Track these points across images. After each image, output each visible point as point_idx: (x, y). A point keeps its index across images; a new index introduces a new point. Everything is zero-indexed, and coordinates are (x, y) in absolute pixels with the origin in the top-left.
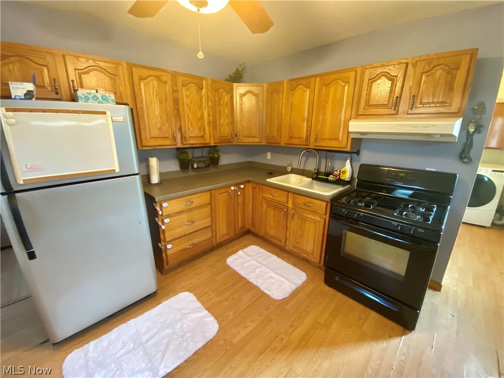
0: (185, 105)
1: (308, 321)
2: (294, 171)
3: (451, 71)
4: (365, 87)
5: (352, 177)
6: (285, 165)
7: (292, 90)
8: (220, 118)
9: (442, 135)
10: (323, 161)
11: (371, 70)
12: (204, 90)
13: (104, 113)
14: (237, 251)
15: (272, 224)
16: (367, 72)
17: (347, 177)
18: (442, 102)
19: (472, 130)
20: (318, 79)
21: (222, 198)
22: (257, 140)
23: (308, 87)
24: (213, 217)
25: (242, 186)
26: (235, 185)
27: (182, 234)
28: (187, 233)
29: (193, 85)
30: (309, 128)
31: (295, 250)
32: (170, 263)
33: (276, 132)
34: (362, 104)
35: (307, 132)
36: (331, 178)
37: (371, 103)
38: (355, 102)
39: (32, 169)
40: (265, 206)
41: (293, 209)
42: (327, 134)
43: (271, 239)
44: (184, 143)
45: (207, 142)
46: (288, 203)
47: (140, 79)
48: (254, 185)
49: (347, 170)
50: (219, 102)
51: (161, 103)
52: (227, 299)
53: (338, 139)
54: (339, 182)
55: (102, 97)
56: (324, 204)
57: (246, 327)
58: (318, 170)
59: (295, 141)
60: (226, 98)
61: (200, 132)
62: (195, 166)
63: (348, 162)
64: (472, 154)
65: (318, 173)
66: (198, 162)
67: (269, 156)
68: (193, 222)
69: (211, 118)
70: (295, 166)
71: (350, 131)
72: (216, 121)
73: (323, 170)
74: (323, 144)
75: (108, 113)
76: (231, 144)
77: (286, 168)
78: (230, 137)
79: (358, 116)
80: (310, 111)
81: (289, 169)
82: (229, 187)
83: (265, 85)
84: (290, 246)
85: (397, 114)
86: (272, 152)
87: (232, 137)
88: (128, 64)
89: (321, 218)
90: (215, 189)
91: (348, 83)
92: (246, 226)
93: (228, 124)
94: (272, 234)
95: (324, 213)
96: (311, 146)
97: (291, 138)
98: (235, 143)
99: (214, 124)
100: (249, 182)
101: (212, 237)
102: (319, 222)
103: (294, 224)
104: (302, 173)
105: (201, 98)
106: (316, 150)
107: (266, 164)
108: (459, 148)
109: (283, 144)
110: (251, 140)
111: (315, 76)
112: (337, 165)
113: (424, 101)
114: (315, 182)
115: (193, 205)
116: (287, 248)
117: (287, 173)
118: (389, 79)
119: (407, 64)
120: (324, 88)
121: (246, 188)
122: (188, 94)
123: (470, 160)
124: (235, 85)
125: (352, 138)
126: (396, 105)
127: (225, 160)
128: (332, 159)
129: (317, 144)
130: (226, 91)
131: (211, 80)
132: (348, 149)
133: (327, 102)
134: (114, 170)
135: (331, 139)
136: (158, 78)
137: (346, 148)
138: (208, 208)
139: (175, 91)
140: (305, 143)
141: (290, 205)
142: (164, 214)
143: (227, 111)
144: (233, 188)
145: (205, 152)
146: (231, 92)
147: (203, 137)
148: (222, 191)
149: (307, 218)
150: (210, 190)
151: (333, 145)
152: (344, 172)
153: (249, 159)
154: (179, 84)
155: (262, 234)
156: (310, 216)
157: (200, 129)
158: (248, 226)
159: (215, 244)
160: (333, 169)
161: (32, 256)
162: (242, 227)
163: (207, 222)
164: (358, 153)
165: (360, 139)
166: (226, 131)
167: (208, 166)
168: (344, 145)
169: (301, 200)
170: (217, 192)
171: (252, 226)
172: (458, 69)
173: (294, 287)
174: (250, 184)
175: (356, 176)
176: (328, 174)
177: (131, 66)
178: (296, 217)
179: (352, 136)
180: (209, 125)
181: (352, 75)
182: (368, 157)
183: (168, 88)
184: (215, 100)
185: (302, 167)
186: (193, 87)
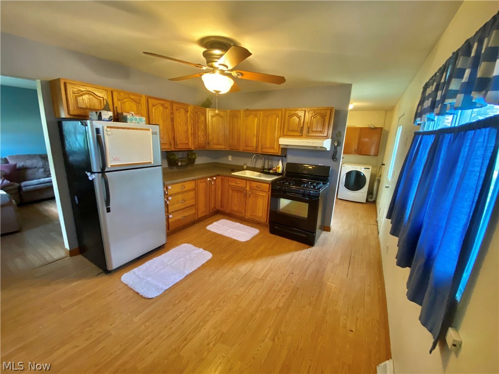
0: (177, 123)
1: (262, 248)
2: (249, 169)
3: (323, 117)
4: (287, 121)
5: (283, 171)
6: (242, 164)
7: (246, 117)
8: (198, 131)
9: (321, 147)
10: (266, 162)
11: (290, 112)
12: (189, 113)
13: (149, 130)
14: (212, 223)
15: (236, 202)
16: (287, 112)
17: (280, 170)
18: (320, 131)
19: (336, 145)
20: (262, 112)
21: (202, 185)
22: (223, 147)
23: (256, 116)
24: (196, 198)
25: (215, 178)
26: (210, 177)
27: (178, 209)
28: (181, 208)
29: (182, 109)
30: (257, 142)
31: (252, 217)
32: (170, 229)
33: (236, 142)
34: (286, 129)
35: (256, 143)
36: (271, 171)
37: (290, 129)
38: (282, 127)
39: (115, 160)
40: (231, 191)
41: (250, 191)
42: (268, 145)
43: (235, 213)
44: (176, 148)
45: (190, 147)
46: (246, 188)
47: (153, 106)
48: (223, 178)
49: (280, 167)
50: (198, 121)
51: (164, 121)
52: (213, 244)
53: (274, 148)
54: (276, 174)
55: (139, 119)
56: (268, 185)
57: (228, 253)
58: (264, 167)
59: (250, 148)
60: (202, 118)
61: (186, 140)
62: (180, 164)
63: (280, 162)
64: (337, 157)
65: (264, 169)
66: (181, 162)
67: (230, 158)
68: (185, 201)
69: (193, 131)
70: (249, 165)
71: (280, 143)
72: (196, 134)
73: (266, 167)
74: (266, 151)
75: (151, 130)
76: (204, 150)
77: (243, 166)
78: (204, 144)
79: (284, 136)
80: (258, 130)
81: (245, 167)
82: (206, 178)
83: (228, 111)
84: (248, 215)
85: (302, 136)
86: (232, 156)
87: (206, 144)
88: (146, 96)
89: (266, 194)
90: (198, 179)
91: (278, 116)
92: (217, 207)
93: (203, 136)
94: (236, 209)
95: (268, 191)
96: (259, 152)
97: (246, 146)
98: (207, 148)
99: (194, 134)
100: (218, 175)
101: (195, 213)
102: (265, 196)
103: (250, 201)
104: (253, 169)
105: (187, 118)
106: (262, 154)
107: (228, 164)
108: (332, 154)
109: (241, 150)
110: (219, 147)
111: (260, 110)
112: (274, 164)
113: (313, 130)
114: (262, 174)
115: (185, 189)
116: (246, 217)
117: (243, 170)
118: (298, 118)
119: (305, 111)
120: (265, 118)
121: (217, 179)
122: (179, 115)
123: (337, 159)
124: (207, 109)
125: (282, 148)
126: (302, 131)
127: (199, 161)
128: (272, 160)
129: (263, 151)
130: (202, 113)
131: (193, 106)
132: (280, 154)
133: (267, 126)
134: (151, 162)
135: (270, 148)
136: (163, 105)
137: (278, 153)
138: (194, 192)
139: (172, 113)
140: (255, 150)
141: (248, 188)
142: (169, 194)
143: (202, 126)
144: (209, 179)
145: (185, 155)
146: (205, 114)
147: (187, 144)
148: (202, 180)
149: (259, 195)
150: (195, 180)
151: (271, 151)
152: (279, 168)
153: (214, 161)
154: (174, 108)
155: (228, 211)
156: (260, 194)
157: (186, 138)
158: (218, 207)
159: (197, 218)
160: (272, 166)
161: (108, 210)
162: (215, 207)
163: (192, 202)
164: (285, 156)
165: (286, 149)
166: (201, 139)
167: (187, 165)
168: (277, 151)
169: (254, 184)
170: (199, 181)
171: (221, 207)
172: (326, 116)
173: (253, 236)
174: (220, 177)
175: (285, 170)
176: (270, 169)
177: (148, 98)
178: (252, 195)
179: (281, 147)
180: (191, 136)
181: (280, 113)
182: (291, 159)
183: (168, 111)
184: (195, 120)
185: (253, 166)
186: (183, 111)
